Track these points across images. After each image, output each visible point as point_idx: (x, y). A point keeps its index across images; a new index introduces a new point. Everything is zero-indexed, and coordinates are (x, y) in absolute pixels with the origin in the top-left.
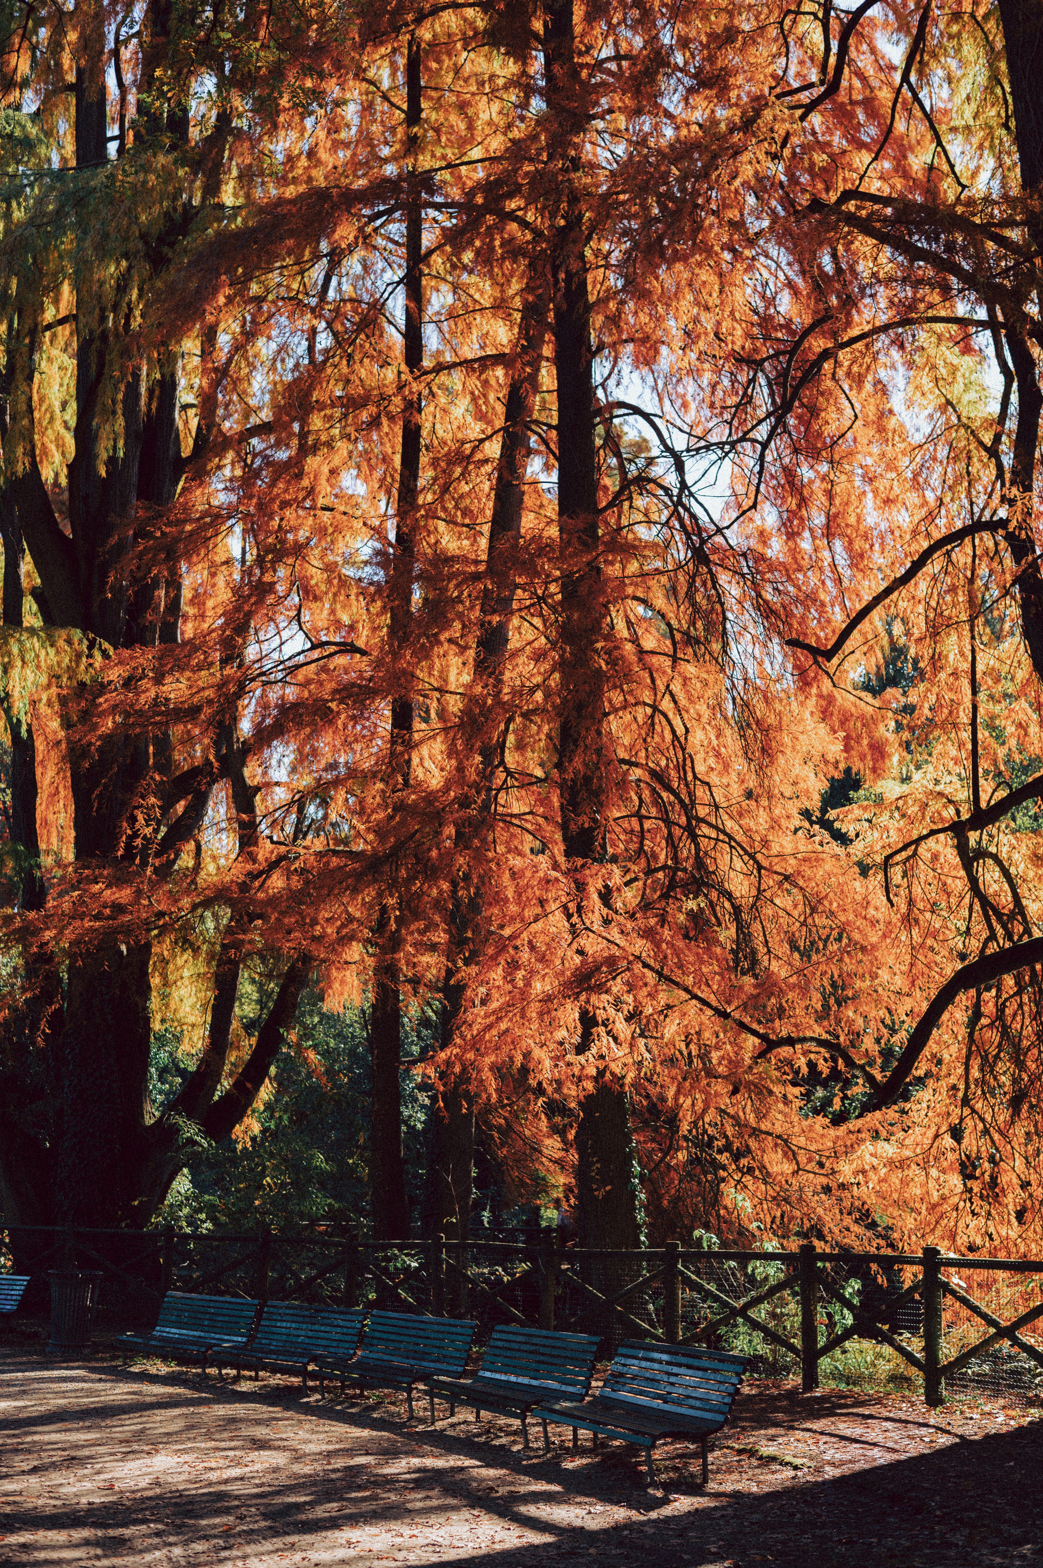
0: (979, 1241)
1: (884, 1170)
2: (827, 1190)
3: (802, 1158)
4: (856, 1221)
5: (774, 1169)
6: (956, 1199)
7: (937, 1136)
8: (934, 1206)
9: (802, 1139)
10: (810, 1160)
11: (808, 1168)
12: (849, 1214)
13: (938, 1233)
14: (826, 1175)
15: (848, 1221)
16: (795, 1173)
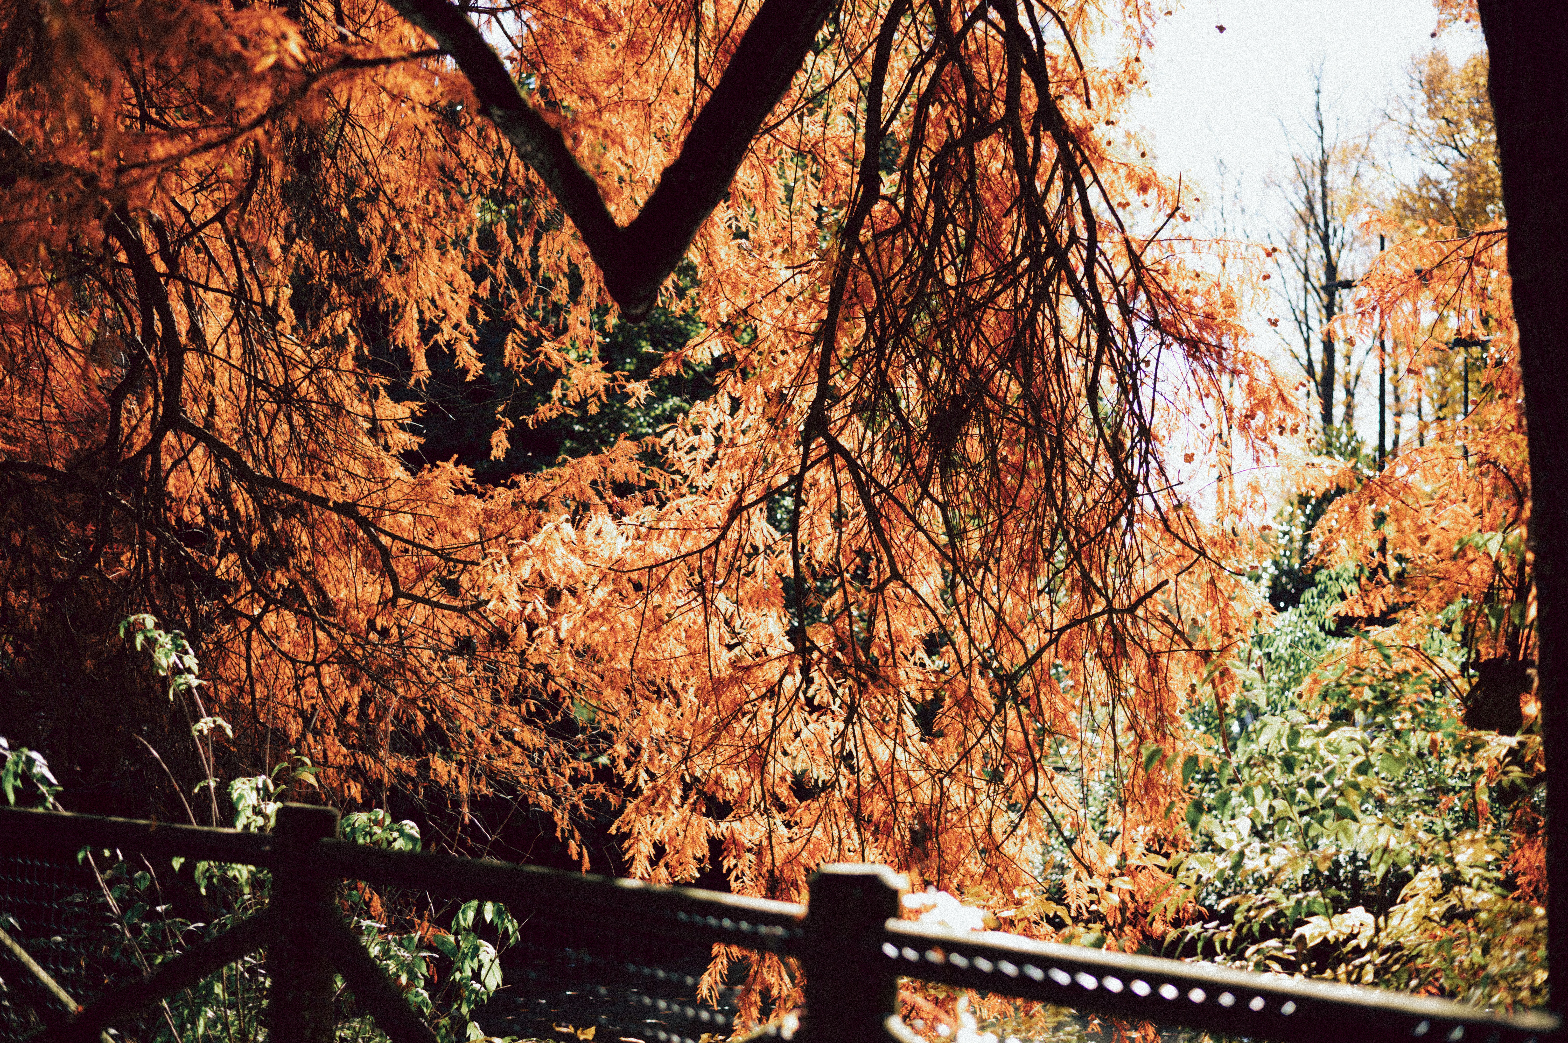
0: (821, 773)
1: (602, 592)
2: (464, 646)
3: (404, 568)
4: (527, 721)
5: (339, 594)
6: (773, 672)
7: (737, 510)
8: (718, 686)
9: (406, 520)
10: (422, 573)
11: (419, 591)
12: (515, 702)
13: (725, 751)
14: (462, 611)
15: (510, 717)
16: (387, 604)
